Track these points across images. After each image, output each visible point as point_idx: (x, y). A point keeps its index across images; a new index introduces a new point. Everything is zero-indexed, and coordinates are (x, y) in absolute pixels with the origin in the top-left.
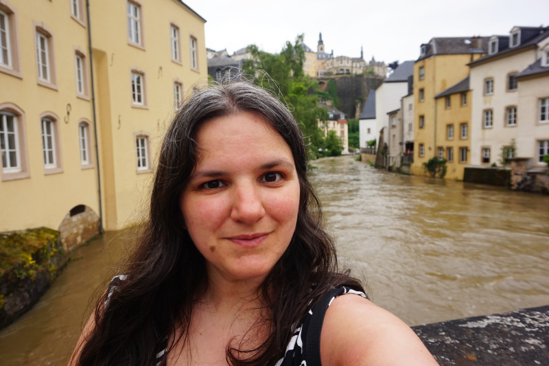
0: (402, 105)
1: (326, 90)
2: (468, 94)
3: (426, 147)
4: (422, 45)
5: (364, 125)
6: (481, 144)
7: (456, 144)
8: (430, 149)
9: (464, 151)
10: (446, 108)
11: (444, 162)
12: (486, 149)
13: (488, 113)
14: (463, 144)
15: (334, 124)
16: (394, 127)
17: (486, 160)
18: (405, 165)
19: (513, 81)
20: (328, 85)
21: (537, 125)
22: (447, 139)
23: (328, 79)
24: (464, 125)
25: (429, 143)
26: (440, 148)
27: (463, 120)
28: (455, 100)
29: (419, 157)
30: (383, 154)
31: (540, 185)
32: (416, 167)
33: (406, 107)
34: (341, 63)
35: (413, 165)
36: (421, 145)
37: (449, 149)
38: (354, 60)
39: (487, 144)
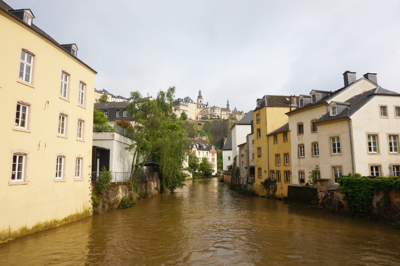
0: (248, 140)
1: (202, 130)
2: (288, 133)
3: (263, 171)
4: (258, 100)
5: (226, 154)
6: (298, 169)
7: (282, 169)
8: (265, 172)
9: (288, 173)
10: (274, 143)
11: (275, 181)
12: (301, 173)
13: (301, 147)
14: (287, 169)
15: (207, 153)
16: (243, 155)
17: (302, 181)
18: (250, 183)
19: (315, 125)
20: (204, 126)
21: (332, 156)
22: (276, 165)
23: (204, 122)
24: (287, 155)
25: (265, 168)
26: (273, 172)
27: (286, 152)
28: (280, 137)
29: (259, 178)
30: (236, 175)
31: (337, 200)
32: (256, 185)
33: (250, 142)
34: (214, 112)
35: (255, 184)
36: (260, 169)
37: (278, 172)
38: (223, 110)
39: (302, 169)
